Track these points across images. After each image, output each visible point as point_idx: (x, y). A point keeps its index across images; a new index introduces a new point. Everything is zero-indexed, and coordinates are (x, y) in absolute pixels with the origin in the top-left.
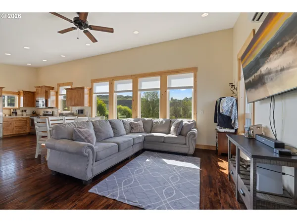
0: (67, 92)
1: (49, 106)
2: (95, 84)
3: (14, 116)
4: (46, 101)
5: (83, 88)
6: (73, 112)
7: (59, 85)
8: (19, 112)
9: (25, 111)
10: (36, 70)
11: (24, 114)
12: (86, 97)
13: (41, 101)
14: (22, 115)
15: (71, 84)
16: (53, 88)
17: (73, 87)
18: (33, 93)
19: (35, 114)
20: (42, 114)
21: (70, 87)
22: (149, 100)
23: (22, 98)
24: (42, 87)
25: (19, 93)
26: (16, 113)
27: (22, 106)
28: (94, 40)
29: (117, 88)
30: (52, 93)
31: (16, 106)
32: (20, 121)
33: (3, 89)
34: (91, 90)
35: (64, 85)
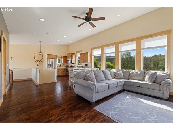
0: (80, 55)
1: (73, 63)
2: (93, 50)
3: (60, 67)
4: (72, 60)
5: (87, 53)
6: (83, 65)
7: (77, 52)
8: (62, 66)
9: (64, 65)
10: (68, 46)
11: (64, 66)
12: (89, 57)
13: (70, 60)
14: (63, 67)
15: (82, 51)
16: (74, 54)
17: (83, 53)
18: (67, 57)
19: (67, 66)
20: (70, 66)
21: (81, 53)
22: (124, 58)
23: (63, 59)
24: (70, 54)
25: (62, 57)
26: (61, 66)
27: (63, 63)
28: (94, 26)
29: (105, 51)
30: (74, 56)
31: (61, 63)
32: (62, 69)
33: (57, 56)
34: (91, 53)
35: (79, 52)
